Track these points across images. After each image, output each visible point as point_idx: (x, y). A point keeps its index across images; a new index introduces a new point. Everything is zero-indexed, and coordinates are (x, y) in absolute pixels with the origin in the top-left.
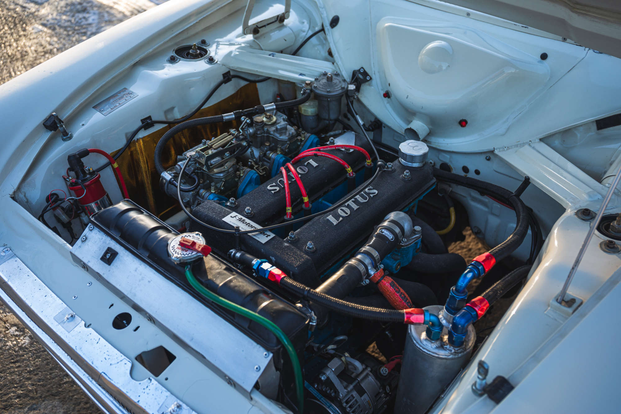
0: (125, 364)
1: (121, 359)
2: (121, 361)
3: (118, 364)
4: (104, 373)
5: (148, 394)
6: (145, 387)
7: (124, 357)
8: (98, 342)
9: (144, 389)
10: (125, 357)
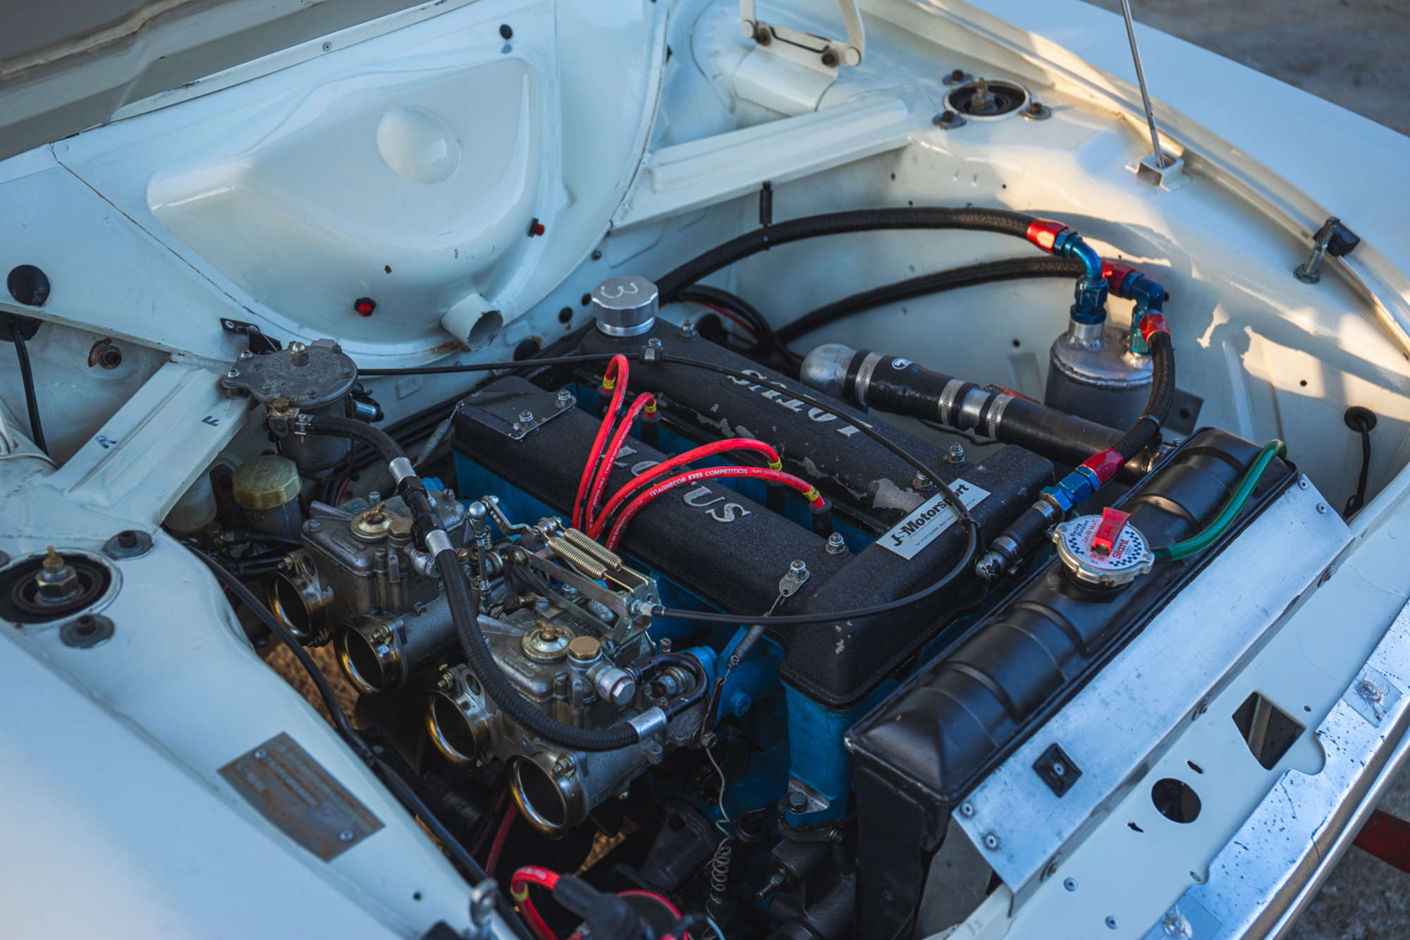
0: (1292, 782)
1: (1283, 791)
2: (1286, 792)
3: (1293, 800)
4: (1314, 834)
5: (1347, 743)
6: (1335, 746)
7: (1278, 786)
8: (1245, 848)
9: (1338, 749)
10: (1278, 783)
